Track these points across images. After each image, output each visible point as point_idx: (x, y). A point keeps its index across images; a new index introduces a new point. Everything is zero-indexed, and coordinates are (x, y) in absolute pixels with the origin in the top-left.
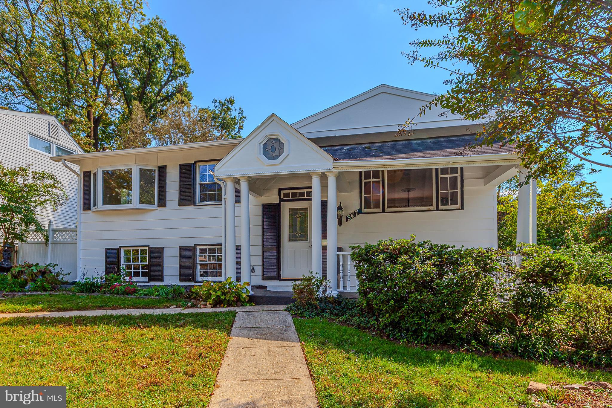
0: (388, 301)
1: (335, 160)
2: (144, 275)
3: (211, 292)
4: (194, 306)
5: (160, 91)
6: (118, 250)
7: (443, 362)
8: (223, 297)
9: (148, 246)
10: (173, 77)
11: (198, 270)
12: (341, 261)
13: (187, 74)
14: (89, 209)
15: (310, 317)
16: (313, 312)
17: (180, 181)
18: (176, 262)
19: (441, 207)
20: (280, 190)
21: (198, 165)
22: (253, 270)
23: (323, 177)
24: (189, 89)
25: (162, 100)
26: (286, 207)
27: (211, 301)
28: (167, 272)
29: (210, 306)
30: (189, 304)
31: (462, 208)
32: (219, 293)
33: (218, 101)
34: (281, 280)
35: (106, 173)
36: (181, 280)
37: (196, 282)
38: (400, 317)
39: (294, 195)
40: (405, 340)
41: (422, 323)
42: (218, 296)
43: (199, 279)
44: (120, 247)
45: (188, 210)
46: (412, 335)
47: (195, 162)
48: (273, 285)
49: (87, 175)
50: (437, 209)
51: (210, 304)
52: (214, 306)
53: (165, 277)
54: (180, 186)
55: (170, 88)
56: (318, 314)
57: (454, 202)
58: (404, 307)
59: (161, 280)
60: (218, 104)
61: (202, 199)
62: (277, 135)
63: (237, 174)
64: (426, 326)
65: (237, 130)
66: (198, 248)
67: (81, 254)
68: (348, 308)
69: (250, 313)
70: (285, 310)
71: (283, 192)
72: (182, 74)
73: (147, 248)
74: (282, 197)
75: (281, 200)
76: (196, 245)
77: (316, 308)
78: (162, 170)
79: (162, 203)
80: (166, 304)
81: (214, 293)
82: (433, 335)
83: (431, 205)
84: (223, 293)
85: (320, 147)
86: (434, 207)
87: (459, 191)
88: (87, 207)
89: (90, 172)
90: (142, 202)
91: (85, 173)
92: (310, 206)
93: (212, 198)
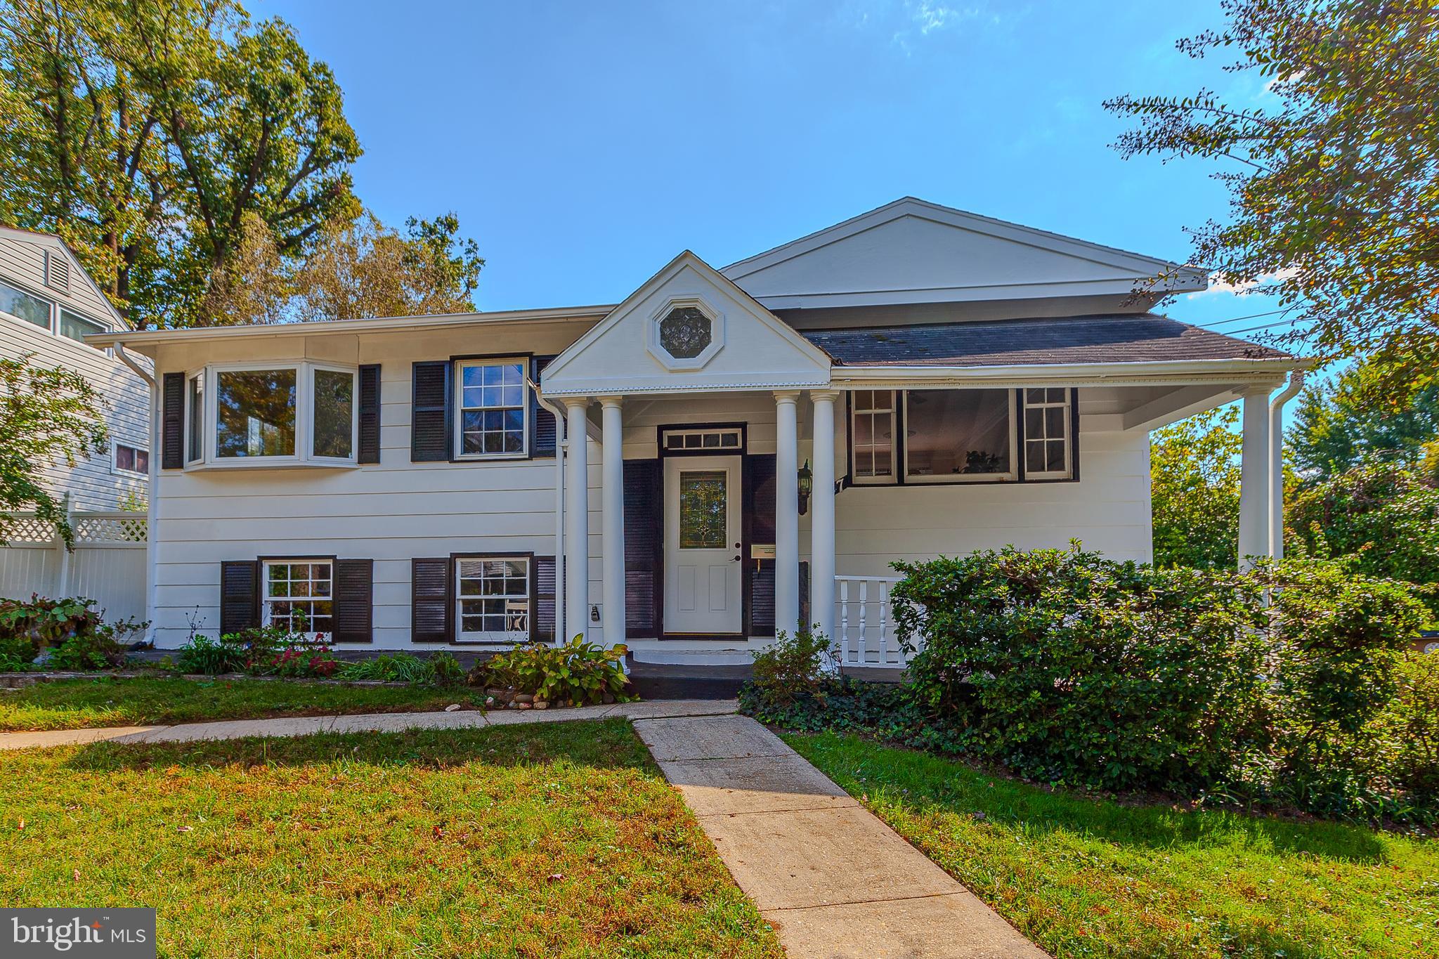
0: (1026, 692)
1: (834, 363)
2: (321, 626)
3: (545, 670)
4: (500, 705)
5: (286, 192)
6: (257, 566)
8: (575, 682)
9: (333, 557)
10: (318, 160)
11: (460, 615)
12: (844, 596)
13: (351, 155)
14: (180, 465)
15: (809, 728)
16: (814, 716)
17: (415, 405)
18: (404, 594)
19: (1029, 475)
20: (661, 429)
21: (460, 366)
22: (596, 615)
23: (804, 403)
24: (354, 191)
25: (292, 213)
26: (675, 468)
27: (544, 692)
28: (380, 618)
29: (544, 704)
30: (490, 700)
31: (1076, 477)
32: (565, 673)
33: (419, 223)
34: (663, 637)
35: (226, 382)
36: (417, 638)
37: (454, 643)
38: (1052, 730)
39: (694, 440)
40: (1062, 782)
41: (1107, 744)
42: (563, 681)
43: (462, 636)
44: (261, 558)
45: (436, 473)
46: (1075, 771)
47: (453, 359)
48: (648, 650)
49: (174, 384)
50: (1021, 479)
51: (542, 699)
52: (552, 704)
53: (375, 632)
54: (417, 417)
55: (309, 186)
56: (827, 722)
57: (1056, 463)
58: (1063, 705)
59: (368, 638)
60: (418, 228)
61: (469, 447)
62: (696, 301)
63: (596, 390)
64: (1115, 749)
65: (463, 289)
66: (459, 562)
67: (156, 575)
68: (882, 707)
69: (663, 722)
70: (740, 713)
71: (667, 433)
72: (339, 157)
73: (330, 562)
74: (665, 445)
75: (663, 452)
76: (455, 556)
77: (821, 708)
78: (370, 375)
79: (370, 453)
80: (434, 700)
81: (552, 674)
82: (1133, 771)
83: (1007, 470)
84: (575, 674)
85: (798, 330)
86: (1013, 473)
87: (1067, 440)
88: (173, 460)
89: (182, 375)
90: (319, 451)
91: (168, 377)
92: (732, 467)
93: (493, 444)
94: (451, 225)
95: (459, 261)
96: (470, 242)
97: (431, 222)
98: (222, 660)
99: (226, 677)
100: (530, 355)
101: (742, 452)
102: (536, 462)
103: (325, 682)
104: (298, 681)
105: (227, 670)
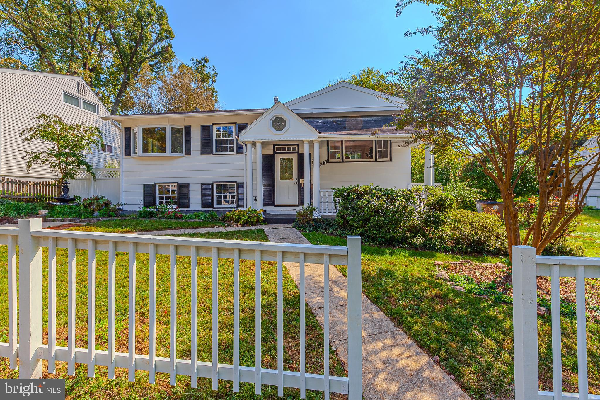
0: (359, 221)
1: (319, 133)
2: (175, 203)
3: (241, 216)
4: (229, 226)
5: (149, 50)
6: (154, 185)
7: (391, 254)
8: (249, 220)
10: (160, 39)
11: (216, 200)
12: (322, 196)
13: (171, 37)
14: (130, 155)
15: (310, 231)
16: (311, 228)
17: (202, 138)
18: (199, 194)
19: (378, 159)
20: (274, 146)
21: (215, 126)
22: (256, 200)
23: (311, 143)
24: (173, 49)
25: (151, 57)
26: (278, 158)
27: (241, 222)
28: (191, 201)
29: (241, 226)
30: (226, 225)
31: (391, 160)
32: (247, 217)
33: (195, 59)
34: (275, 206)
35: (144, 130)
36: (203, 207)
37: (214, 208)
38: (365, 230)
39: (284, 149)
40: (368, 243)
42: (246, 219)
43: (216, 206)
44: (155, 183)
45: (208, 157)
47: (213, 124)
48: (270, 210)
49: (128, 131)
50: (376, 161)
51: (240, 224)
52: (243, 225)
53: (190, 205)
54: (202, 141)
55: (157, 48)
56: (314, 229)
57: (386, 156)
58: (368, 224)
59: (188, 207)
60: (195, 62)
61: (218, 150)
62: (281, 115)
64: (380, 235)
65: (211, 83)
66: (215, 184)
67: (123, 188)
68: (330, 225)
69: (272, 230)
70: (292, 227)
71: (276, 147)
72: (167, 38)
73: (177, 184)
74: (276, 150)
75: (275, 152)
76: (214, 182)
77: (313, 226)
78: (188, 129)
79: (188, 152)
80: (212, 225)
81: (243, 217)
84: (249, 217)
85: (302, 118)
86: (373, 159)
87: (388, 149)
88: (128, 153)
89: (130, 128)
90: (173, 151)
91: (126, 129)
92: (295, 157)
93: (225, 150)
94: (206, 61)
95: (209, 73)
96: (213, 66)
97: (199, 59)
98: (150, 214)
99: (152, 219)
100: (236, 123)
101: (298, 152)
102: (238, 155)
103: (179, 220)
104: (172, 220)
105: (151, 217)
